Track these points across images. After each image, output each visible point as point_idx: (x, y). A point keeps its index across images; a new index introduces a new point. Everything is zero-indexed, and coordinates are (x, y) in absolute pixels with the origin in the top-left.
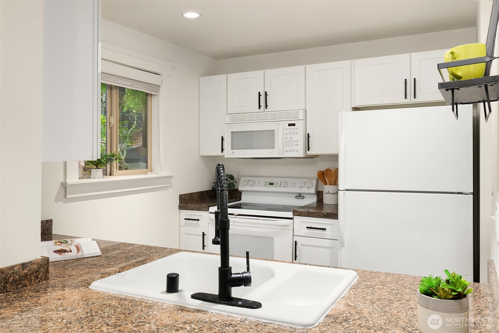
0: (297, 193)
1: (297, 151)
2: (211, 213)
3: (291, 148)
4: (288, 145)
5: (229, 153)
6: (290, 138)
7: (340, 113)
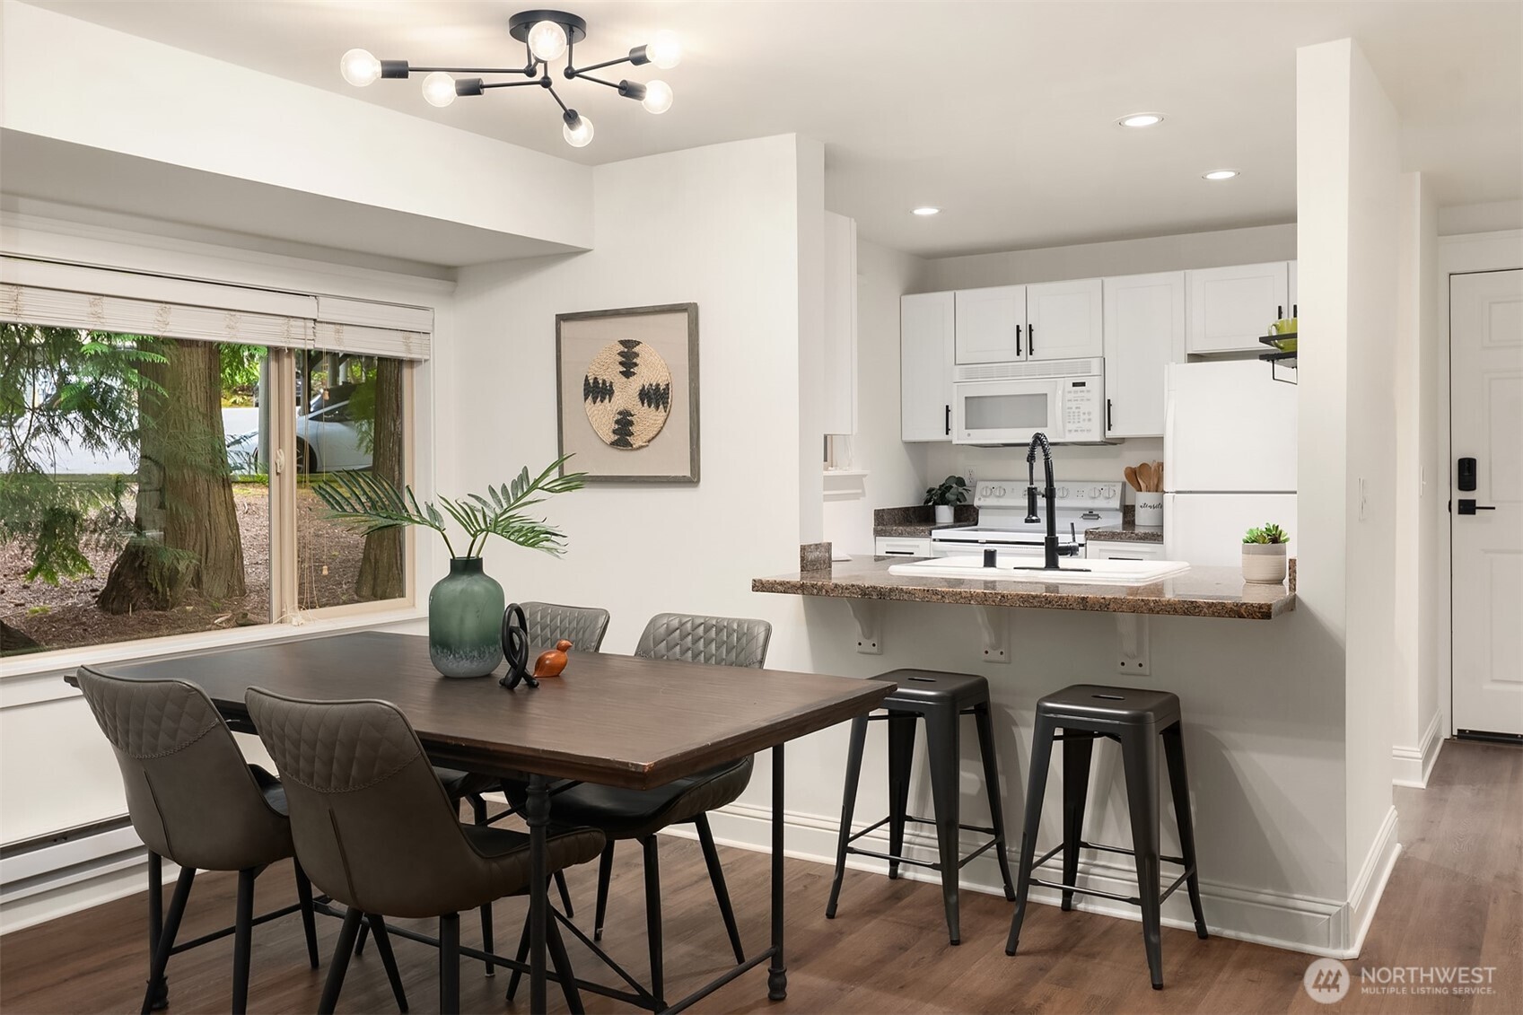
0: (1085, 509)
1: (1089, 431)
2: (934, 540)
3: (1078, 425)
4: (1072, 421)
5: (960, 435)
6: (1077, 408)
7: (1166, 366)
